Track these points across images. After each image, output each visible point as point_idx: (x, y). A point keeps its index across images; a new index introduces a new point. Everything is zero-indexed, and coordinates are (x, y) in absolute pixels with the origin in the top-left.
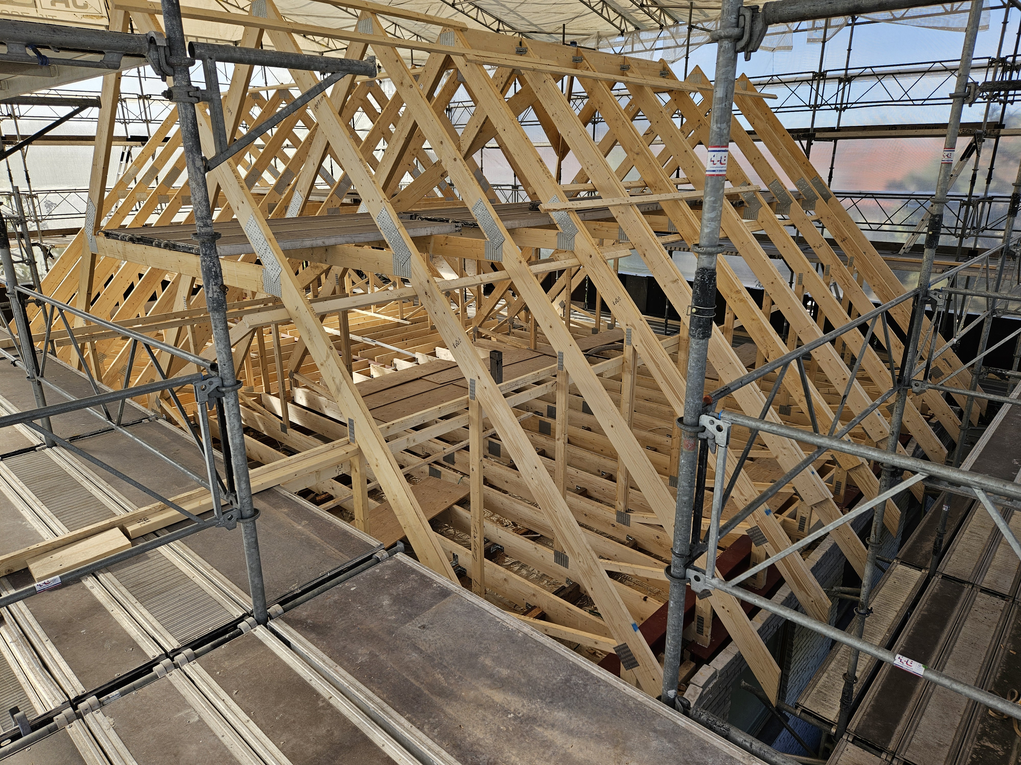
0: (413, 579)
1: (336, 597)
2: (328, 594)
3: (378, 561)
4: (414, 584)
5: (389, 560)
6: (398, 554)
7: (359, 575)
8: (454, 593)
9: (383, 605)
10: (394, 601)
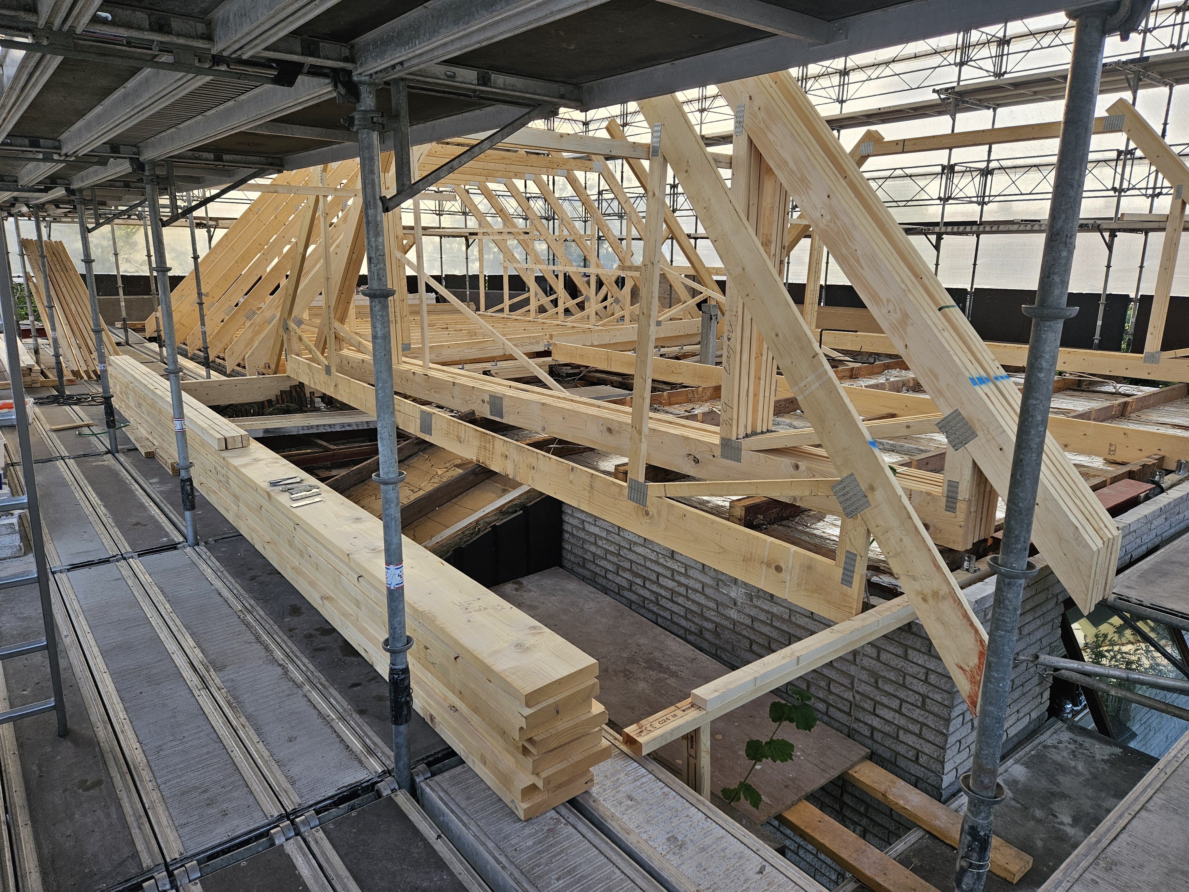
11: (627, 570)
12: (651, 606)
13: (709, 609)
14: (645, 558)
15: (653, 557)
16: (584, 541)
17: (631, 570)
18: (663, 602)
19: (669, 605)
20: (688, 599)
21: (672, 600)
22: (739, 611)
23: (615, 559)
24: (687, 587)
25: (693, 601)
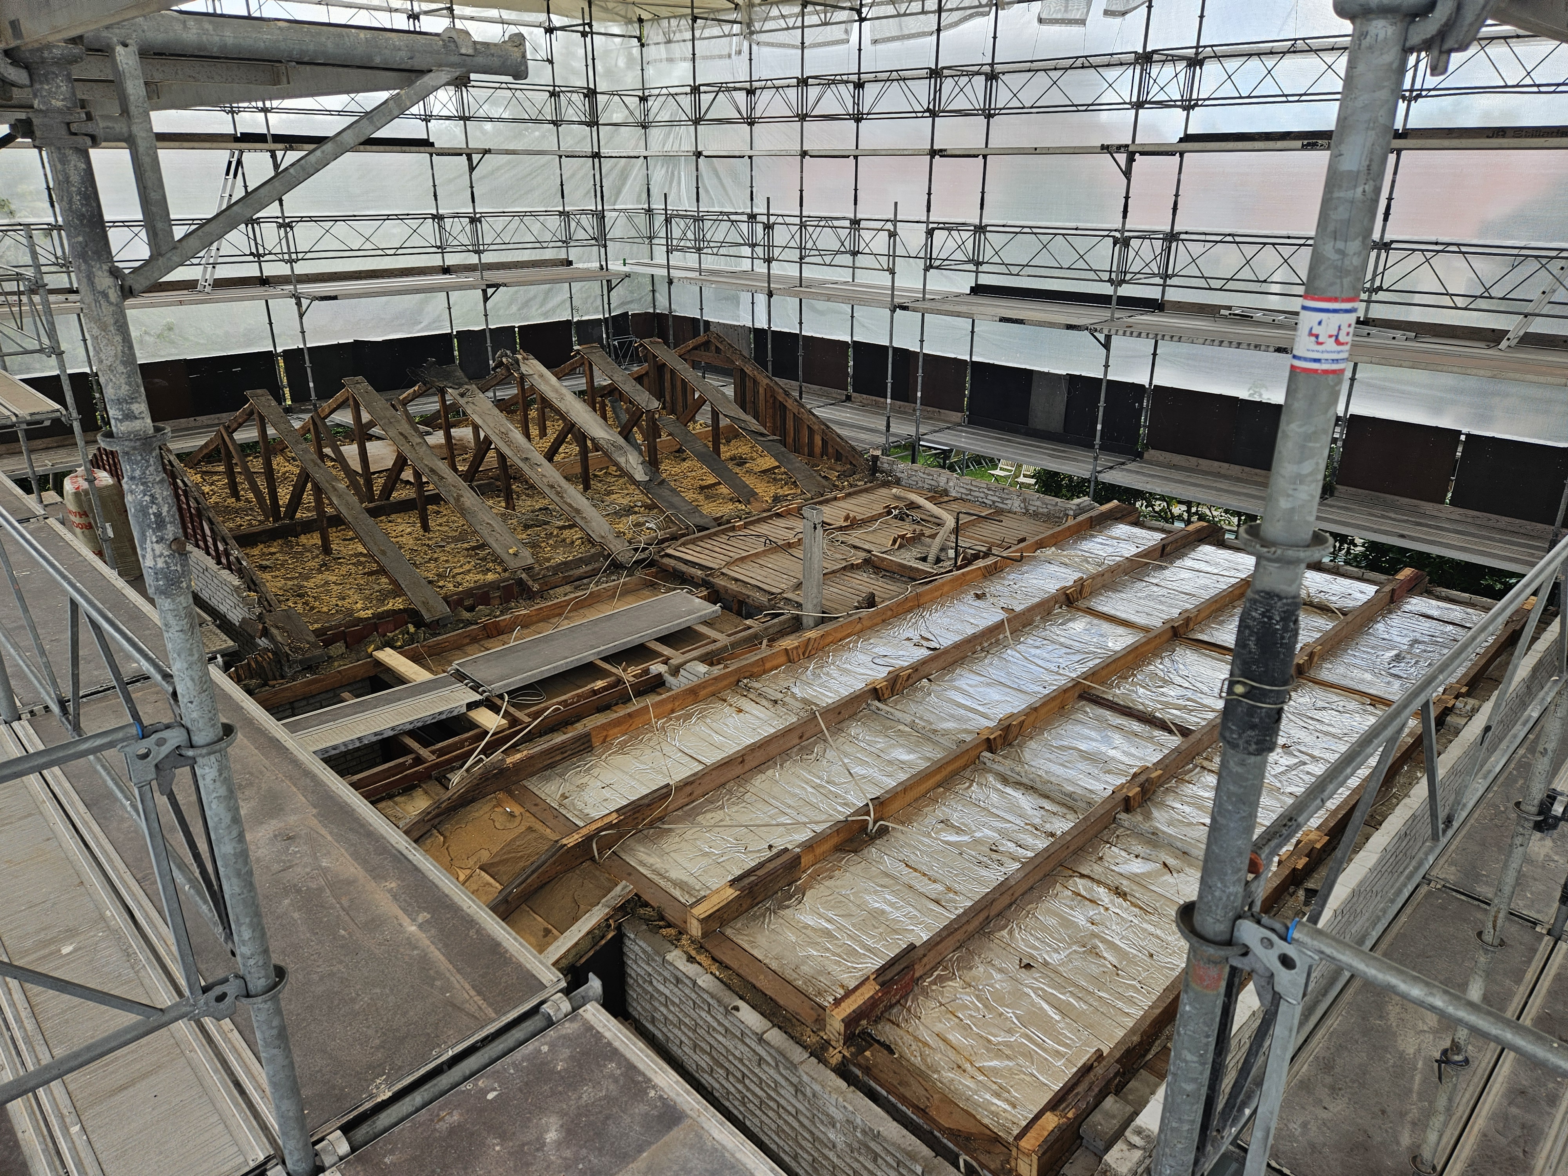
0: (612, 1075)
1: (456, 1117)
2: (441, 1108)
3: (550, 1023)
4: (611, 1087)
5: (572, 1020)
6: (588, 1006)
7: (507, 1059)
8: (687, 1116)
9: (544, 1144)
10: (569, 1132)
11: (706, 1052)
12: (736, 1103)
13: (805, 1139)
14: (728, 1050)
15: (737, 1053)
16: (652, 996)
17: (710, 1054)
18: (750, 1106)
19: (758, 1112)
20: (780, 1117)
21: (761, 1109)
22: (838, 1156)
23: (690, 1034)
24: (779, 1105)
25: (785, 1121)
